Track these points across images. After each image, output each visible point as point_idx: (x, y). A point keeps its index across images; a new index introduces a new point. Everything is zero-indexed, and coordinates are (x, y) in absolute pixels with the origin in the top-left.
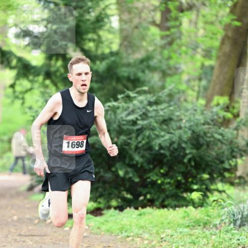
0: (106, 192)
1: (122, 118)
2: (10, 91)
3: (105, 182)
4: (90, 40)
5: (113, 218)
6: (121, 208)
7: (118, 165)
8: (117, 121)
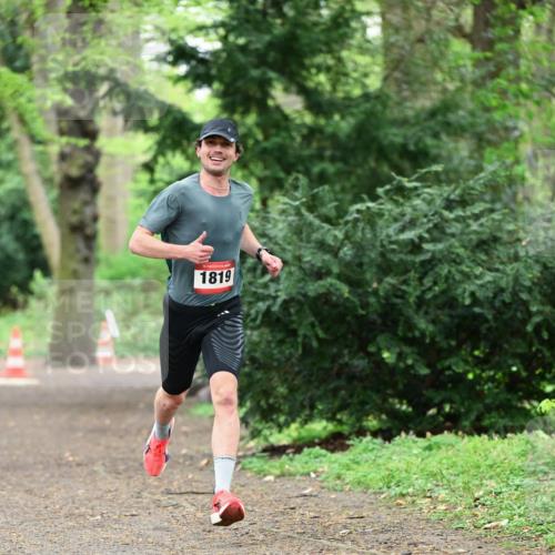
0: (355, 400)
1: (388, 236)
2: (144, 177)
3: (352, 378)
4: (319, 69)
5: (371, 456)
6: (387, 435)
7: (382, 339)
8: (378, 244)
